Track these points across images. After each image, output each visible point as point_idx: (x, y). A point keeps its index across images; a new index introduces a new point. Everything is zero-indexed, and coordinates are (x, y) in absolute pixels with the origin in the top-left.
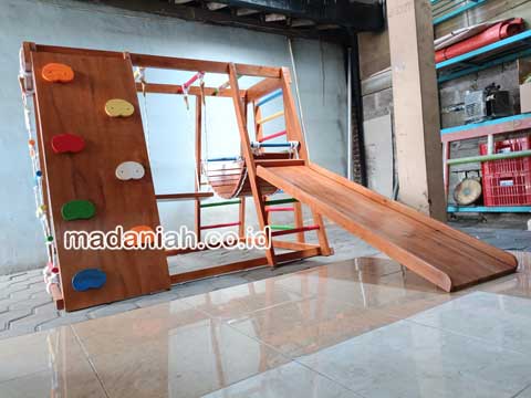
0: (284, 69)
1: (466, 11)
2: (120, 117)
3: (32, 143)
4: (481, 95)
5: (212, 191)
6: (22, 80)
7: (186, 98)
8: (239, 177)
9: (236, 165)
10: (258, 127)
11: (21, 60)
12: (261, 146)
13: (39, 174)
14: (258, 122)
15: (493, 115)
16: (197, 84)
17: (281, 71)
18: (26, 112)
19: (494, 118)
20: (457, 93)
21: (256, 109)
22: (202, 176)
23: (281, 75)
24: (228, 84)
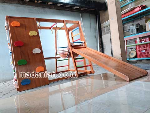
0: (79, 21)
1: (130, 3)
2: (34, 36)
3: (9, 44)
4: (135, 27)
5: (60, 56)
6: (6, 26)
7: (52, 30)
8: (67, 52)
9: (67, 49)
10: (72, 38)
11: (5, 21)
12: (74, 43)
13: (11, 53)
14: (72, 36)
15: (139, 32)
16: (55, 26)
17: (78, 22)
18: (7, 35)
19: (139, 33)
20: (128, 26)
21: (72, 33)
22: (57, 52)
23: (78, 23)
24: (64, 26)
